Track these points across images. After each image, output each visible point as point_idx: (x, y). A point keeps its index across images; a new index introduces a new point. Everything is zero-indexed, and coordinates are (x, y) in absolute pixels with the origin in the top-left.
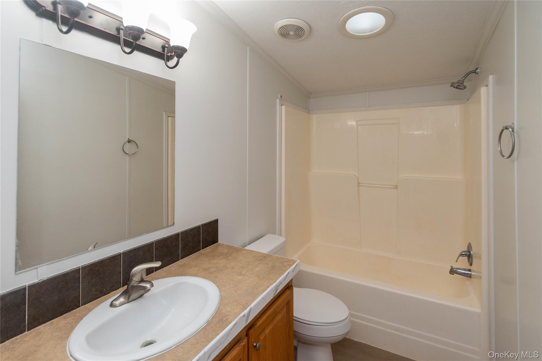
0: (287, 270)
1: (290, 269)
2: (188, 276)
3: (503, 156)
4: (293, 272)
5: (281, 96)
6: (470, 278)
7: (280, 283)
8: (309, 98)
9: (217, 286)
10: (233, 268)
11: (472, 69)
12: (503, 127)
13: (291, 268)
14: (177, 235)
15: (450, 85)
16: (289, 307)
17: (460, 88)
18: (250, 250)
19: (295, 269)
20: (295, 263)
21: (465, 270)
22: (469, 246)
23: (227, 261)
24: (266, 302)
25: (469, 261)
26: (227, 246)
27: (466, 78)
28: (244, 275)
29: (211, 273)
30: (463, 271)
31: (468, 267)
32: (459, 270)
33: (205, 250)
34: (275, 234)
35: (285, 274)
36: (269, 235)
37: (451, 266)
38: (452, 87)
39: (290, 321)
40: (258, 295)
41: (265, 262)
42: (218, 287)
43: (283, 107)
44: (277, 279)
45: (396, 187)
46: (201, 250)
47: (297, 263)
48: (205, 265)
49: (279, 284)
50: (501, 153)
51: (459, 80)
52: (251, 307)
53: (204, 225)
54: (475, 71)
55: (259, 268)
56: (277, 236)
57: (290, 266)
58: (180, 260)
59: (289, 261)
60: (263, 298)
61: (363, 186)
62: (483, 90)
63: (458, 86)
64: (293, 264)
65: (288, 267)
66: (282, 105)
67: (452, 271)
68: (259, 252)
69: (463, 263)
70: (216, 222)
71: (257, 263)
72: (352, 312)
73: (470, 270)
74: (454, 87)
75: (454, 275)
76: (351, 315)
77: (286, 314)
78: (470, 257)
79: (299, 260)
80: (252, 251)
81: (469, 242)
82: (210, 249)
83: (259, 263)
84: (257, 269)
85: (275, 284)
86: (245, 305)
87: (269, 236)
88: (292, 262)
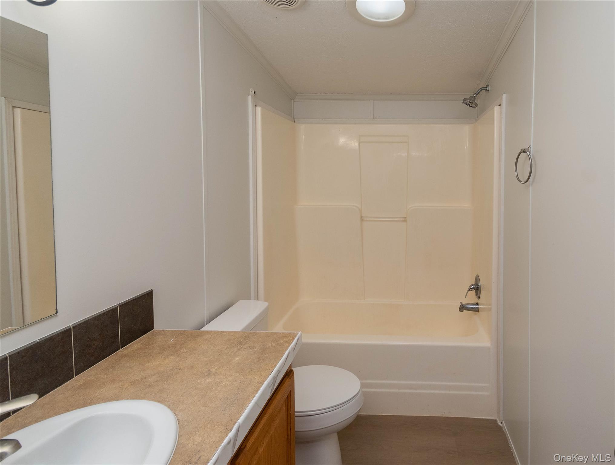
0: (286, 350)
1: (290, 348)
2: (98, 403)
3: (520, 181)
4: (294, 350)
5: (254, 92)
6: (477, 312)
7: (279, 372)
8: (294, 100)
9: (166, 405)
10: (192, 367)
11: (483, 85)
12: (521, 150)
13: (291, 345)
14: (66, 332)
15: (463, 101)
16: (289, 401)
17: (472, 106)
18: (218, 331)
19: (296, 345)
20: (296, 337)
21: (473, 304)
22: (477, 279)
23: (179, 358)
24: (261, 408)
25: (477, 294)
26: (173, 332)
27: (477, 94)
28: (215, 374)
29: (150, 386)
30: (471, 306)
31: (475, 300)
32: (468, 306)
33: (127, 348)
34: (249, 298)
35: (284, 356)
36: (240, 301)
37: (461, 303)
38: (464, 104)
39: (290, 421)
40: (248, 400)
41: (247, 345)
42: (169, 407)
43: (259, 109)
44: (273, 367)
45: (405, 220)
46: (120, 349)
47: (299, 336)
48: (133, 376)
49: (277, 375)
50: (518, 178)
51: (471, 97)
52: (240, 424)
53: (125, 304)
54: (486, 88)
55: (240, 358)
56: (252, 302)
57: (290, 342)
58: (75, 377)
59: (286, 337)
60: (256, 403)
61: (366, 220)
62: (496, 109)
63: (470, 103)
64: (294, 339)
65: (287, 344)
66: (256, 106)
67: (462, 308)
68: (235, 332)
69: (471, 298)
70: (149, 295)
71: (235, 349)
72: (364, 381)
73: (477, 304)
74: (467, 104)
75: (463, 311)
76: (363, 385)
77: (285, 414)
78: (478, 289)
79: (300, 332)
80: (221, 331)
81: (477, 274)
82: (139, 344)
83: (238, 349)
84: (237, 359)
85: (271, 376)
86: (228, 424)
87: (241, 303)
88: (290, 337)
